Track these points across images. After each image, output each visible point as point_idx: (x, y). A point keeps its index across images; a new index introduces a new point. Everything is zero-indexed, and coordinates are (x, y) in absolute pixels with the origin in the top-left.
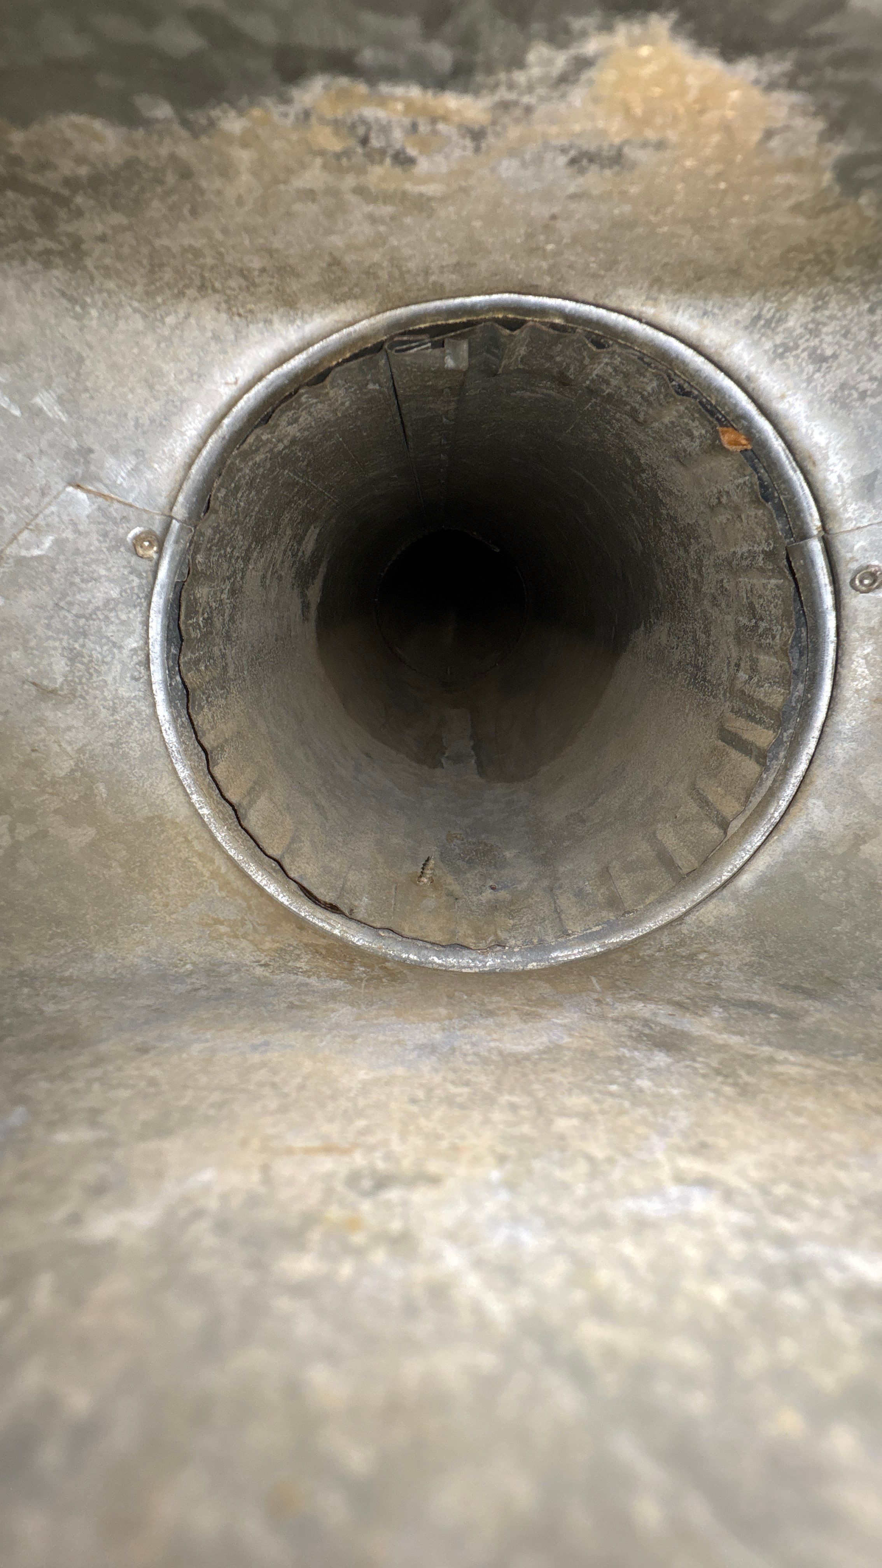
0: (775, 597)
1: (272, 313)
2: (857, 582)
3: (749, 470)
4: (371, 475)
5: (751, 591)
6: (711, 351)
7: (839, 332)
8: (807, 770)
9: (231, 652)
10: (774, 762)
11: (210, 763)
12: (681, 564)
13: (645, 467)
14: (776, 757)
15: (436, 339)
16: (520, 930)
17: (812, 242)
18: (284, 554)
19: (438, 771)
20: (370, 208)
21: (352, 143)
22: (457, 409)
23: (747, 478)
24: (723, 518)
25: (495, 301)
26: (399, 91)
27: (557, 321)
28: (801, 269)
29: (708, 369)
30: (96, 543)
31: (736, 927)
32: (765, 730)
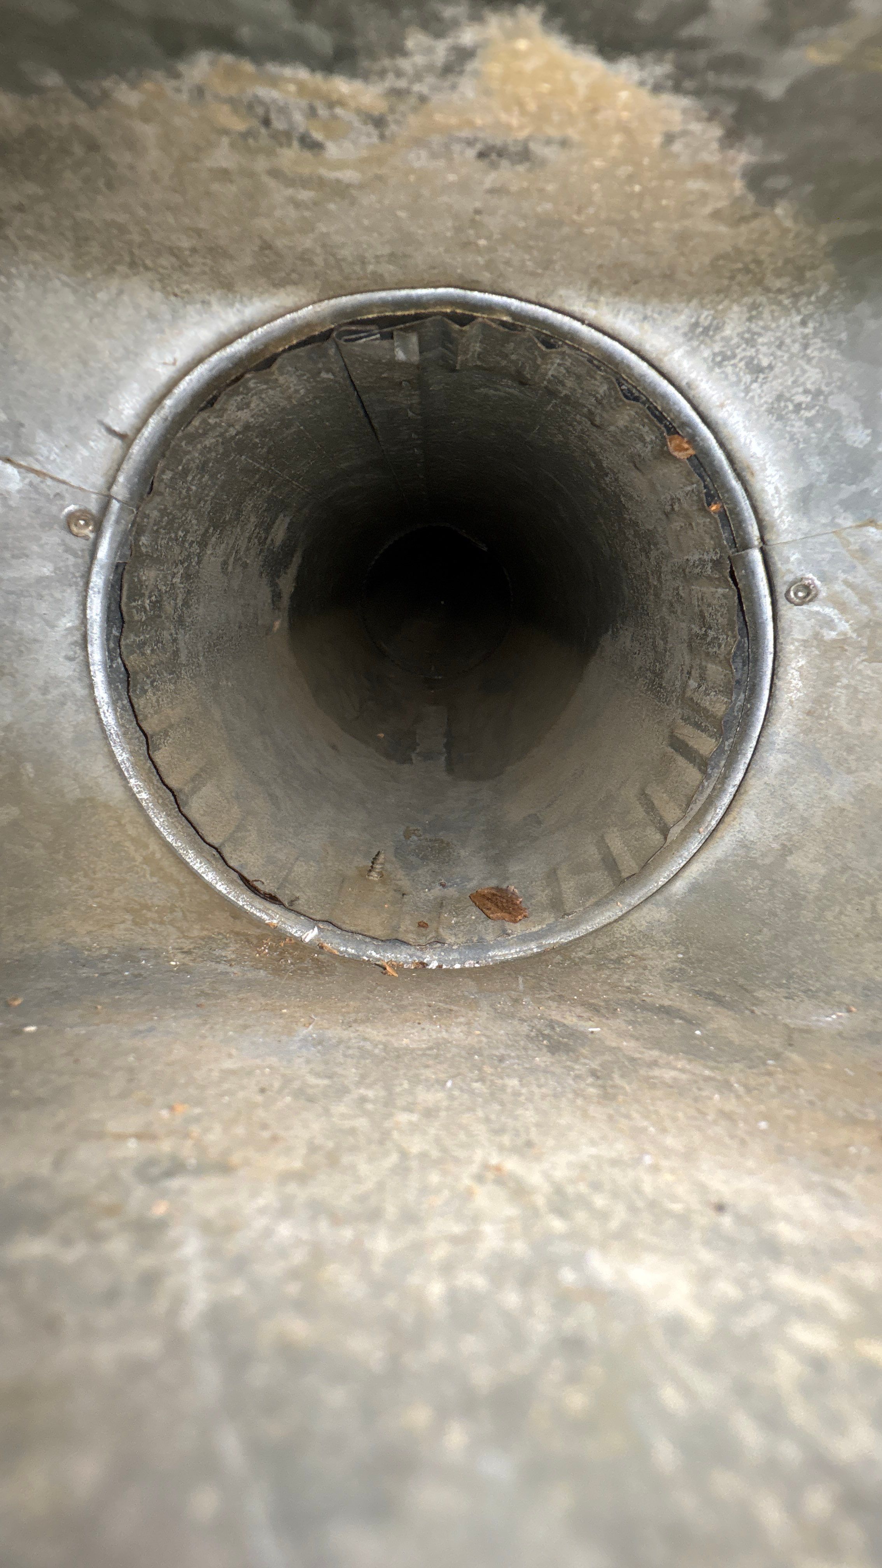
0: (721, 606)
1: (209, 294)
2: (792, 594)
3: (696, 477)
4: (342, 466)
5: (702, 599)
6: (653, 356)
7: (774, 342)
8: (744, 778)
9: (183, 638)
10: (716, 770)
11: (151, 748)
12: (643, 570)
13: (608, 471)
14: (717, 766)
15: (385, 330)
16: (462, 928)
17: (738, 251)
18: (249, 542)
19: (406, 767)
20: (290, 192)
21: (255, 123)
22: (420, 403)
23: (695, 486)
24: (677, 524)
25: (439, 294)
26: (288, 72)
27: (505, 318)
28: (732, 278)
29: (652, 374)
30: (28, 519)
31: (665, 932)
32: (709, 739)
